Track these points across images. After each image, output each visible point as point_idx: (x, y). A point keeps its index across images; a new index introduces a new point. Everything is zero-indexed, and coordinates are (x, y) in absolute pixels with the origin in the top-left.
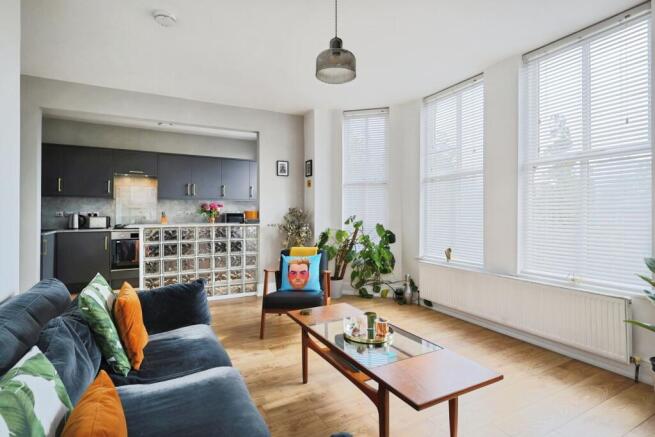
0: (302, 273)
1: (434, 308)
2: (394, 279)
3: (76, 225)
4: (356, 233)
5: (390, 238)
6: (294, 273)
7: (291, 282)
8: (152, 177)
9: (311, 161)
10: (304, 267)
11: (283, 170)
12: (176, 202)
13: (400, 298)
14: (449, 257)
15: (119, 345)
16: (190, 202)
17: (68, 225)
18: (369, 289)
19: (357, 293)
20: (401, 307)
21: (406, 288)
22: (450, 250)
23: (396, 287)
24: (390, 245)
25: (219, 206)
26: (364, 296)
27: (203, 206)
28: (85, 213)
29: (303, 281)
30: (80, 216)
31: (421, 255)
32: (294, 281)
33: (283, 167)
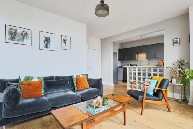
8: (145, 53)
10: (148, 84)
15: (76, 85)
30: (130, 65)
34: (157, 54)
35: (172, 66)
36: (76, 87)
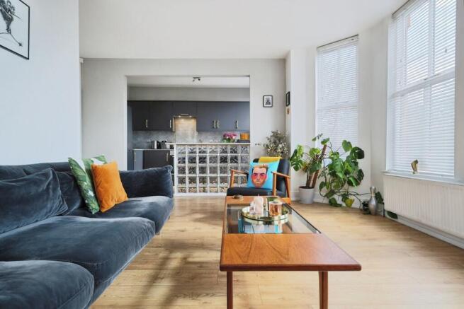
0: (262, 174)
1: (399, 220)
2: (362, 192)
3: (156, 147)
4: (324, 149)
5: (360, 154)
6: (256, 174)
7: (253, 182)
8: (194, 118)
9: (289, 93)
10: (264, 170)
11: (268, 102)
12: (209, 133)
13: (366, 210)
14: (415, 169)
15: (91, 193)
16: (217, 133)
17: (152, 147)
18: (339, 199)
19: (326, 201)
20: (366, 216)
21: (371, 199)
22: (416, 162)
23: (363, 198)
24: (358, 160)
25: (234, 135)
26: (333, 204)
27: (224, 136)
28: (160, 141)
29: (262, 181)
30: (158, 142)
31: (387, 169)
32: (255, 180)
33: (268, 100)
34: (216, 122)
35: (267, 142)
36: (94, 201)
